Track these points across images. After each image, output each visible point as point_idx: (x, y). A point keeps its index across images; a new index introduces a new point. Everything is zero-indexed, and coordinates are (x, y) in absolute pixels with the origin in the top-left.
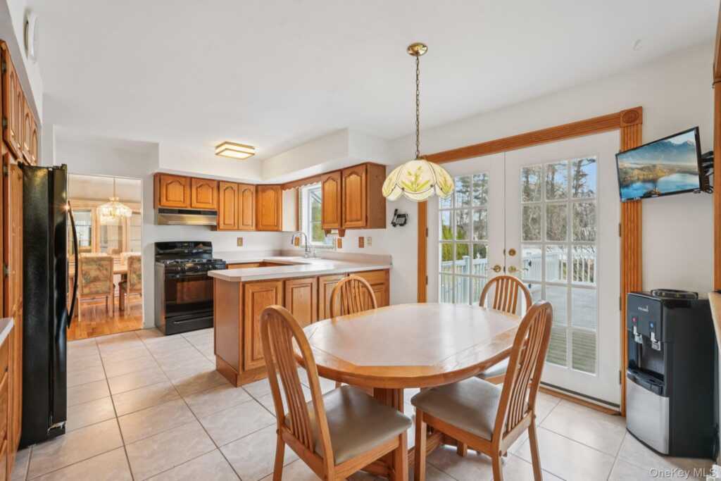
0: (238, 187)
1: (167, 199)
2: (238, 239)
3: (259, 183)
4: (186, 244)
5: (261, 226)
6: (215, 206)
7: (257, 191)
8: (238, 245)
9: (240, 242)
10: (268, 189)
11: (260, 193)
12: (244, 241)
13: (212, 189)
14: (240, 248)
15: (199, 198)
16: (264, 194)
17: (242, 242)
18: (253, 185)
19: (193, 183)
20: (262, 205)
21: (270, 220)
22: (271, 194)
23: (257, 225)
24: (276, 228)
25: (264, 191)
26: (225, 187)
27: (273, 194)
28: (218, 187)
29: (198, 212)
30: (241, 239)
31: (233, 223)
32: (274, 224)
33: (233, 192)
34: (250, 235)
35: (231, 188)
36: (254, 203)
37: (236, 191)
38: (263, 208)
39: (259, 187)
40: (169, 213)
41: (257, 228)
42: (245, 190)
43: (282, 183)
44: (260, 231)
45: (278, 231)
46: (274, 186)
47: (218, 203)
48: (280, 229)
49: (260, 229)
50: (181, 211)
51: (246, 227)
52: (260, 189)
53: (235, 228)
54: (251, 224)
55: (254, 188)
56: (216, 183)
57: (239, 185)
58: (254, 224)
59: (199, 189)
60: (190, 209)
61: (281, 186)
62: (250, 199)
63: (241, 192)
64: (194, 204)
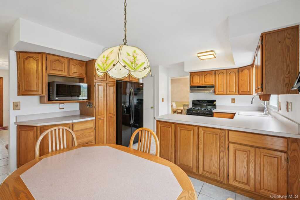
0: (227, 71)
1: (193, 83)
2: (232, 99)
3: (239, 67)
5: (240, 92)
6: (213, 83)
7: (238, 72)
9: (233, 101)
10: (244, 69)
11: (240, 72)
12: (235, 100)
13: (212, 75)
14: (233, 104)
15: (206, 80)
16: (242, 73)
17: (234, 101)
18: (236, 69)
19: (203, 74)
20: (241, 80)
21: (245, 89)
22: (246, 71)
24: (249, 93)
25: (242, 71)
26: (219, 73)
27: (247, 71)
28: (215, 74)
29: (205, 87)
30: (234, 99)
31: (223, 91)
32: (248, 90)
33: (223, 75)
34: (237, 97)
35: (222, 73)
36: (237, 79)
37: (225, 74)
38: (242, 81)
39: (240, 69)
40: (194, 88)
41: (239, 93)
42: (231, 72)
43: (252, 64)
44: (240, 95)
45: (250, 94)
46: (248, 67)
47: (215, 82)
48: (251, 94)
49: (240, 94)
50: (198, 87)
51: (231, 93)
52: (240, 70)
53: (224, 94)
54: (235, 91)
55: (237, 70)
56: (214, 72)
57: (227, 70)
58: (237, 91)
59: (205, 76)
60: (202, 85)
61: (252, 65)
62: (234, 77)
63: (228, 74)
64: (203, 83)
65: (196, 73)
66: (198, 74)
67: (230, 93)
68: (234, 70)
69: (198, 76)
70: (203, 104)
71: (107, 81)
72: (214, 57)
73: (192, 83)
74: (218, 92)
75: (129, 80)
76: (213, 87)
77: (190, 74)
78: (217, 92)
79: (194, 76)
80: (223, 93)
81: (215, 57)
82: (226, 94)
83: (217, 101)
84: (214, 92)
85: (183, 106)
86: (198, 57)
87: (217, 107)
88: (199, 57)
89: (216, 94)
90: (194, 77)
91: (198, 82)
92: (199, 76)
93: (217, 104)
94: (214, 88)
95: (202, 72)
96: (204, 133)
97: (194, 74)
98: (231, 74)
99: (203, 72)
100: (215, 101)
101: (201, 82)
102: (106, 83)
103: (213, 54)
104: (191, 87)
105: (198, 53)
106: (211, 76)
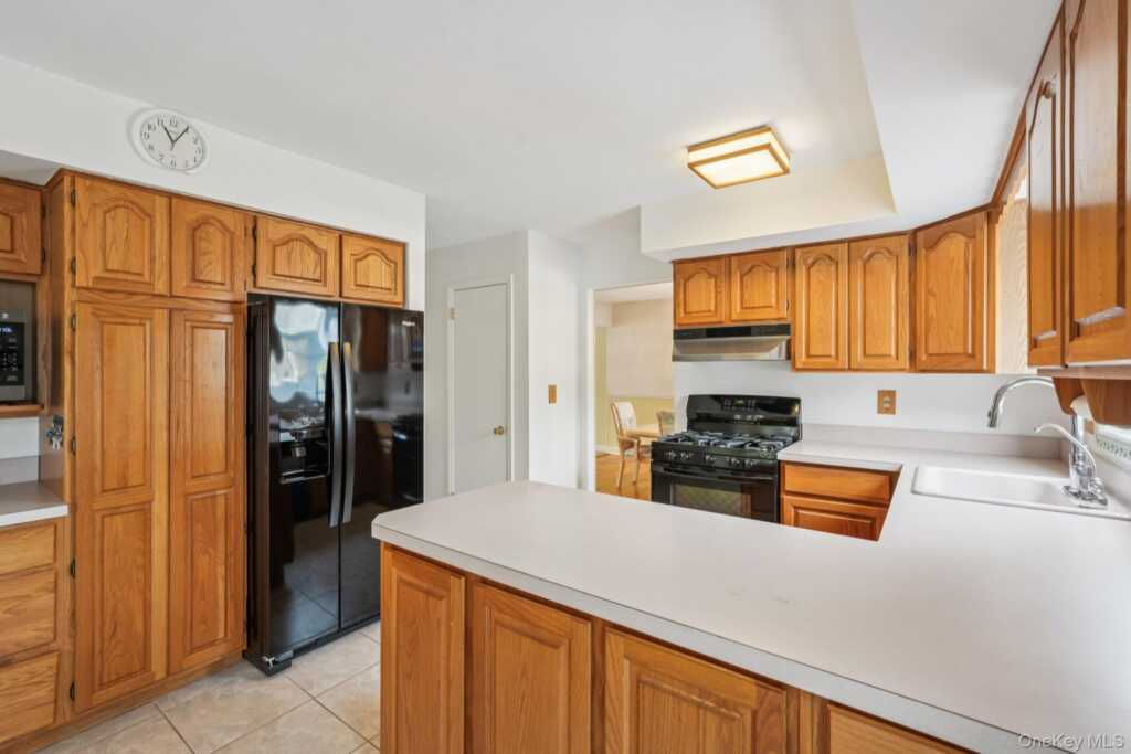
0: (854, 251)
1: (685, 312)
2: (882, 394)
4: (741, 402)
5: (924, 358)
6: (784, 313)
7: (913, 250)
8: (881, 410)
9: (887, 402)
10: (945, 234)
11: (922, 252)
14: (886, 420)
15: (746, 296)
16: (933, 255)
17: (892, 403)
18: (899, 234)
19: (734, 267)
20: (929, 292)
21: (948, 339)
23: (913, 356)
24: (971, 363)
25: (932, 246)
26: (810, 261)
27: (963, 245)
28: (792, 265)
29: (745, 331)
30: (892, 394)
31: (833, 353)
32: (965, 348)
33: (833, 268)
34: (905, 384)
35: (830, 258)
36: (905, 289)
37: (844, 267)
38: (931, 299)
39: (920, 235)
40: (693, 338)
41: (915, 365)
42: (871, 257)
43: (989, 200)
44: (924, 371)
45: (980, 371)
46: (964, 219)
47: (792, 305)
48: (985, 367)
49: (923, 367)
50: (713, 332)
51: (874, 363)
52: (921, 241)
53: (840, 366)
54: (893, 353)
55: (905, 240)
56: (785, 255)
57: (853, 245)
58: (905, 354)
59: (745, 278)
60: (729, 324)
61: (991, 211)
62: (889, 280)
63: (860, 263)
64: (736, 315)
65: (702, 265)
66: (712, 266)
67: (866, 360)
68: (889, 242)
69: (711, 275)
70: (738, 417)
71: (172, 296)
72: (780, 170)
73: (682, 314)
74: (808, 356)
75: (341, 296)
76: (784, 329)
77: (671, 267)
78: (801, 358)
79: (690, 278)
80: (832, 360)
81: (786, 171)
82: (850, 369)
83: (802, 403)
84: (789, 356)
85: (660, 419)
86: (692, 166)
87: (806, 433)
88: (698, 168)
89: (799, 365)
90: (691, 284)
91: (712, 308)
92: (716, 277)
93: (807, 415)
94: (787, 337)
95: (730, 256)
96: (638, 683)
97: (690, 268)
98: (876, 262)
99: (734, 260)
100: (797, 401)
101: (724, 308)
102: (171, 311)
103: (768, 147)
104: (680, 335)
105: (692, 148)
106: (773, 274)
